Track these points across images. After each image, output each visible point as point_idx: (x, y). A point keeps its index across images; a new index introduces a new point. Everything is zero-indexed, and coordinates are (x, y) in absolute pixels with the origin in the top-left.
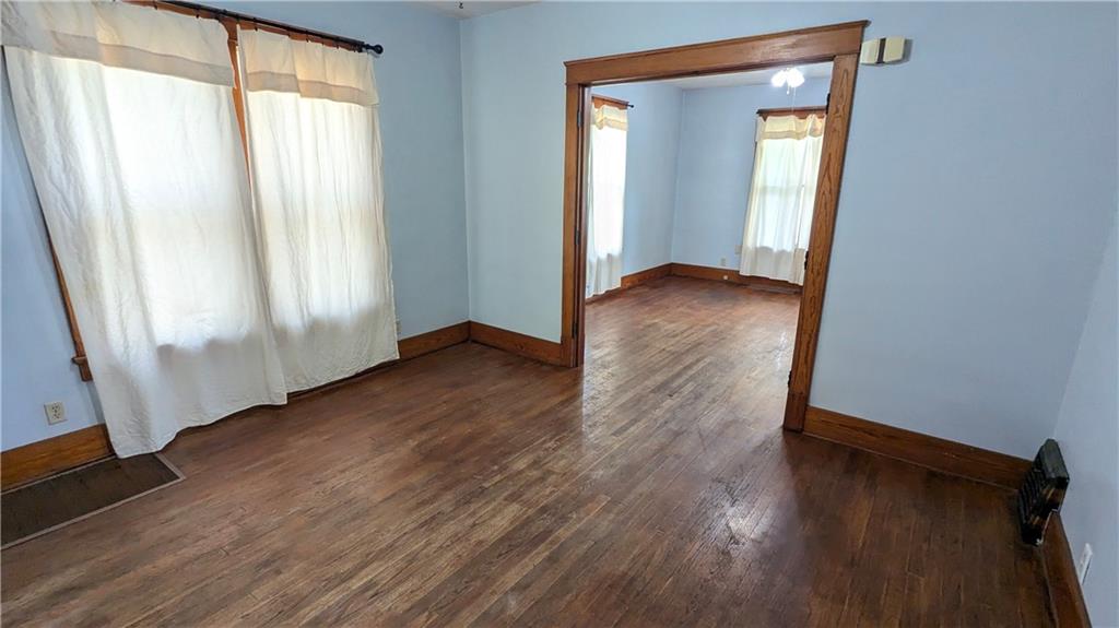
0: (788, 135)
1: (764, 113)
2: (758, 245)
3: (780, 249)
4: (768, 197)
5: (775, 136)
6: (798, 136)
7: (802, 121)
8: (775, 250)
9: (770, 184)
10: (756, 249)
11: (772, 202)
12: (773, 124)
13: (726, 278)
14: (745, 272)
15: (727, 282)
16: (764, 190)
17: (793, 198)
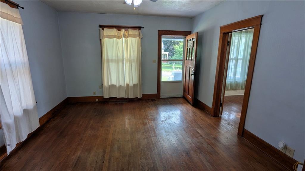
0: (114, 37)
1: (102, 27)
2: (110, 84)
3: (119, 85)
4: (110, 64)
5: (109, 37)
6: (119, 37)
7: (119, 31)
8: (117, 86)
9: (110, 58)
10: (109, 86)
11: (113, 66)
12: (107, 31)
13: (97, 100)
14: (106, 96)
15: (98, 102)
16: (108, 61)
17: (120, 64)
